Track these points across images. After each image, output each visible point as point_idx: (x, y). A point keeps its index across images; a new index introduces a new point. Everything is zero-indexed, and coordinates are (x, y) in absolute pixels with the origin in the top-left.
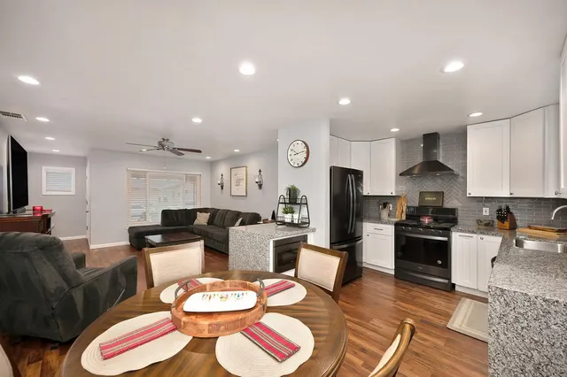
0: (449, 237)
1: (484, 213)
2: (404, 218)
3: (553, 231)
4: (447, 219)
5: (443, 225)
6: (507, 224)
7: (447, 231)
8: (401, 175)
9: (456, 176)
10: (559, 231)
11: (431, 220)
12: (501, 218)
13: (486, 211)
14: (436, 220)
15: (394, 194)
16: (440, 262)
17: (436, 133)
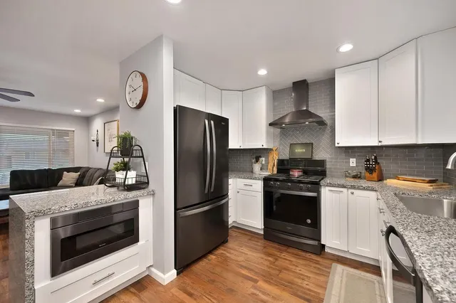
0: (319, 193)
1: (351, 165)
2: (275, 172)
3: (423, 181)
4: (316, 171)
5: (313, 179)
6: (375, 175)
7: (316, 186)
8: (270, 125)
9: (324, 126)
10: (430, 182)
11: (301, 173)
12: (370, 170)
13: (353, 162)
14: (305, 173)
15: (265, 147)
16: (309, 221)
17: (305, 80)
